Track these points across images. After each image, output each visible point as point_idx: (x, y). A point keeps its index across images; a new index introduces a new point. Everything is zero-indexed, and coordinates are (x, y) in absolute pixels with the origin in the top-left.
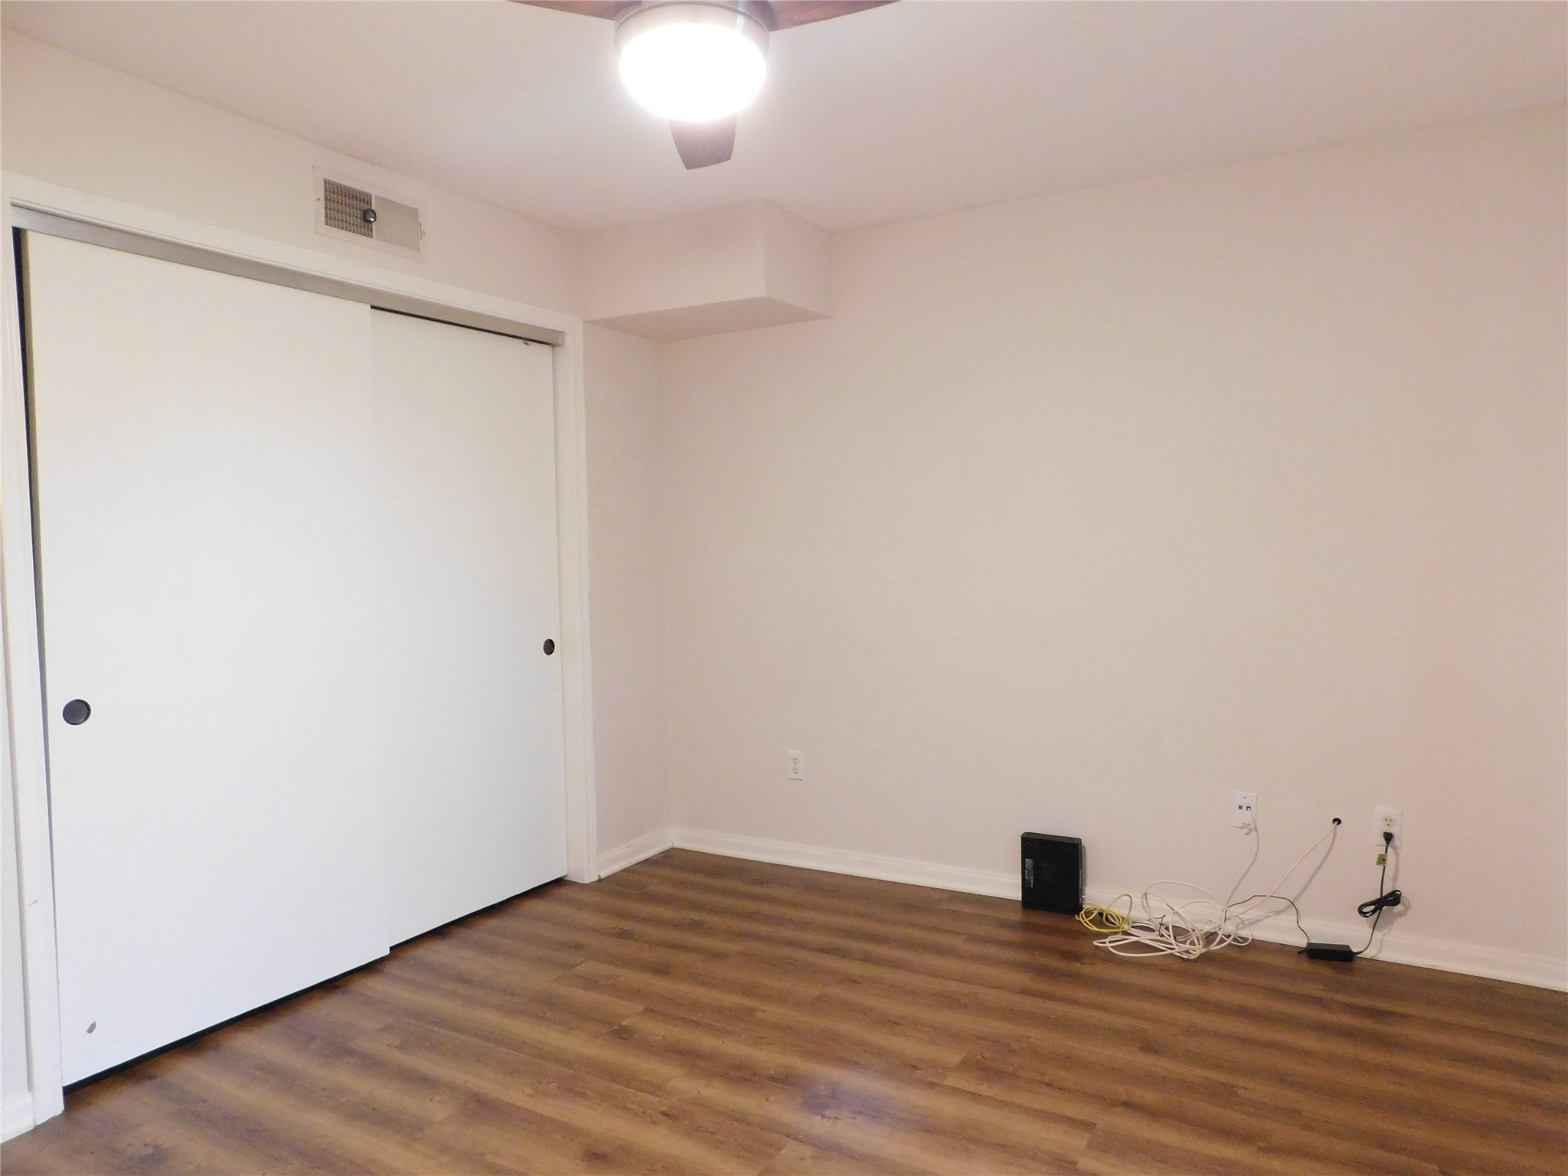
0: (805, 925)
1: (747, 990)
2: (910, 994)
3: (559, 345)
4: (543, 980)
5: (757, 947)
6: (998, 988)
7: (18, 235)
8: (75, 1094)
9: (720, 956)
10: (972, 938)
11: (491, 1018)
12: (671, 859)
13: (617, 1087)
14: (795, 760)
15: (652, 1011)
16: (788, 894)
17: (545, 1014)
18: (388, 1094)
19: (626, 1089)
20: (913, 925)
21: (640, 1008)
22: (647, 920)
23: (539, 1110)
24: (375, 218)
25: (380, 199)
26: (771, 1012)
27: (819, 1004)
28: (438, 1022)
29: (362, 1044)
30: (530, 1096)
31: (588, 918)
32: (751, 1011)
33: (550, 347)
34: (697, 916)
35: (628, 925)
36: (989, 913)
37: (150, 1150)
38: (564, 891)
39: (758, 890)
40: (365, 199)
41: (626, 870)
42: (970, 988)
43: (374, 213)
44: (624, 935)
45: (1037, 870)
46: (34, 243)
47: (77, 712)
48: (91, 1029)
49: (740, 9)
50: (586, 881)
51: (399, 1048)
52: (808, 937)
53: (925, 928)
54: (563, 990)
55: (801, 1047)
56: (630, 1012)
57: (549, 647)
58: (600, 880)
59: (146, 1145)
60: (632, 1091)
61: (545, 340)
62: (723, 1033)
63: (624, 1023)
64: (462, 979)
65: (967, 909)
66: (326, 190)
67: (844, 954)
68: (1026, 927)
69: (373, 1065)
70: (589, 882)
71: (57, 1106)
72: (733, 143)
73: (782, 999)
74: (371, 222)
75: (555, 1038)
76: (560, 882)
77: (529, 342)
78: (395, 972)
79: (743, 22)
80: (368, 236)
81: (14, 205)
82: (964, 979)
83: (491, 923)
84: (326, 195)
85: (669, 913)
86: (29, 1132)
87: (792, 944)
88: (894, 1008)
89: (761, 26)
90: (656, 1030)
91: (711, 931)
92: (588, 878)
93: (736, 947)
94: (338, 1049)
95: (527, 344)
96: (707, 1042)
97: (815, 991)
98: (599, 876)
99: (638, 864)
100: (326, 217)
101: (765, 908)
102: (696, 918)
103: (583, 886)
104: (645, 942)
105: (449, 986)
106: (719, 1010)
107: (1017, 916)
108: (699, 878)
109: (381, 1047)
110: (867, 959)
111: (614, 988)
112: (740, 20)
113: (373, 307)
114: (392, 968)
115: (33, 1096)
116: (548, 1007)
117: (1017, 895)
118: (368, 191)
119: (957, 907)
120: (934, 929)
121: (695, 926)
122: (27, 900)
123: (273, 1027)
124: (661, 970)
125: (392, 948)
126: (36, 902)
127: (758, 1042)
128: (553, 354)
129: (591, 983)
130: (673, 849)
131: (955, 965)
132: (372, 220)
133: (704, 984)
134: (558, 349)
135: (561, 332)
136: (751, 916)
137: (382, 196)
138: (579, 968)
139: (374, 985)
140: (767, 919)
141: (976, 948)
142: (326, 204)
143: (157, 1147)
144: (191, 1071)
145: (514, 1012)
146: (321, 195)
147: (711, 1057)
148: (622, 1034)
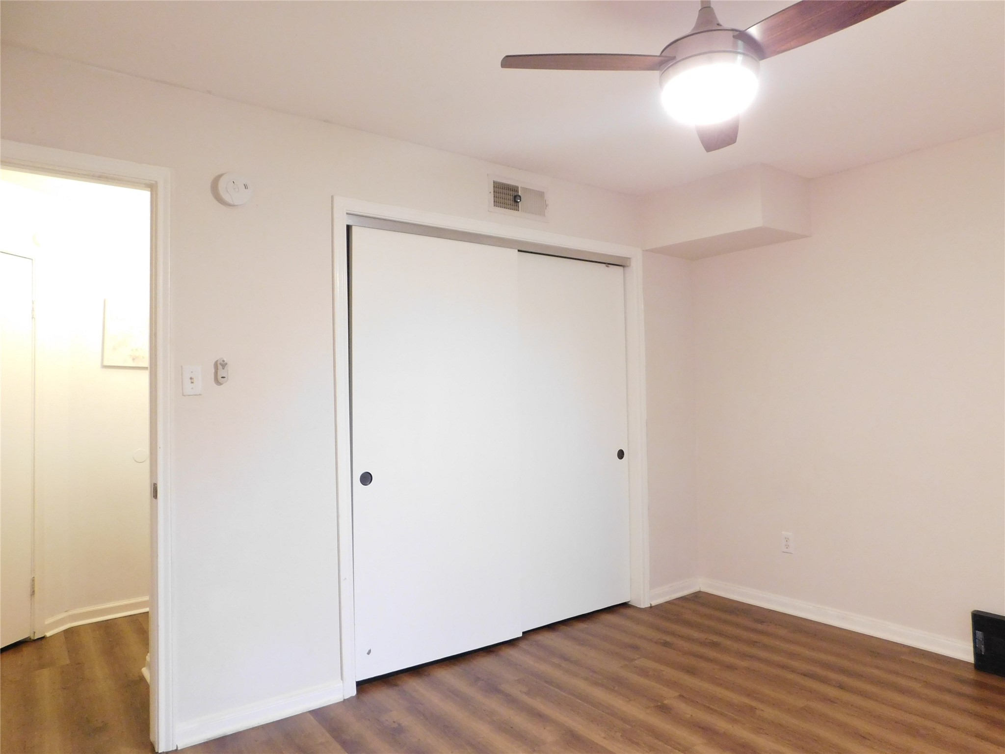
0: (792, 655)
1: (750, 694)
2: (879, 719)
3: (628, 266)
4: (614, 666)
5: (756, 665)
6: (955, 728)
7: (349, 228)
8: (362, 686)
9: (730, 667)
10: (927, 684)
11: (582, 685)
12: (698, 599)
13: (660, 743)
14: (787, 539)
15: (683, 696)
16: (782, 632)
17: (614, 688)
18: (520, 720)
19: (666, 746)
20: (878, 668)
21: (677, 694)
22: (682, 637)
23: (610, 748)
24: (520, 200)
25: (523, 188)
26: (769, 713)
27: (804, 713)
28: (550, 682)
29: (505, 687)
30: (605, 738)
31: (641, 630)
32: (753, 709)
33: (621, 268)
34: (715, 638)
35: (669, 639)
36: (944, 668)
37: (396, 725)
38: (628, 612)
39: (760, 627)
40: (515, 189)
41: (668, 602)
42: (929, 724)
43: (520, 197)
44: (666, 644)
45: (988, 642)
46: (355, 230)
47: (366, 478)
48: (369, 653)
49: (739, 51)
50: (643, 606)
51: (527, 693)
52: (796, 664)
53: (890, 672)
54: (625, 673)
55: (790, 741)
56: (670, 696)
57: (621, 454)
58: (651, 607)
59: (394, 722)
60: (669, 747)
61: (620, 263)
62: (734, 721)
63: (666, 702)
64: (565, 658)
65: (925, 662)
66: (494, 187)
67: (824, 681)
68: (980, 685)
69: (511, 700)
70: (644, 607)
71: (352, 691)
72: (737, 133)
73: (776, 704)
74: (518, 202)
75: (619, 703)
76: (625, 605)
77: (609, 265)
78: (524, 647)
79: (741, 58)
80: (517, 210)
81: (347, 214)
82: (924, 716)
83: (582, 626)
84: (494, 190)
85: (696, 634)
86: (341, 702)
87: (783, 667)
88: (864, 726)
89: (755, 59)
90: (687, 710)
91: (725, 650)
92: (644, 604)
93: (744, 664)
94: (492, 688)
95: (608, 267)
96: (722, 725)
97: (801, 703)
98: (651, 604)
99: (676, 599)
100: (494, 202)
101: (765, 640)
102: (715, 640)
103: (640, 609)
104: (680, 651)
105: (556, 660)
106: (730, 705)
107: (971, 675)
108: (718, 614)
109: (516, 691)
110: (841, 687)
111: (659, 678)
112: (740, 58)
113: (519, 251)
114: (523, 645)
115: (343, 682)
116: (615, 683)
117: (970, 658)
118: (517, 185)
119: (917, 660)
120: (897, 673)
121: (714, 645)
122: (342, 578)
123: (457, 669)
124: (691, 671)
125: (524, 633)
126: (346, 579)
127: (758, 730)
128: (624, 270)
129: (644, 672)
130: (700, 592)
131: (913, 703)
132: (519, 201)
133: (720, 685)
134: (626, 269)
135: (629, 258)
136: (754, 643)
137: (524, 187)
138: (636, 662)
139: (512, 653)
140: (766, 647)
141: (933, 694)
142: (494, 194)
143: (399, 725)
144: (414, 685)
145: (596, 684)
146: (492, 190)
147: (725, 735)
148: (664, 709)
